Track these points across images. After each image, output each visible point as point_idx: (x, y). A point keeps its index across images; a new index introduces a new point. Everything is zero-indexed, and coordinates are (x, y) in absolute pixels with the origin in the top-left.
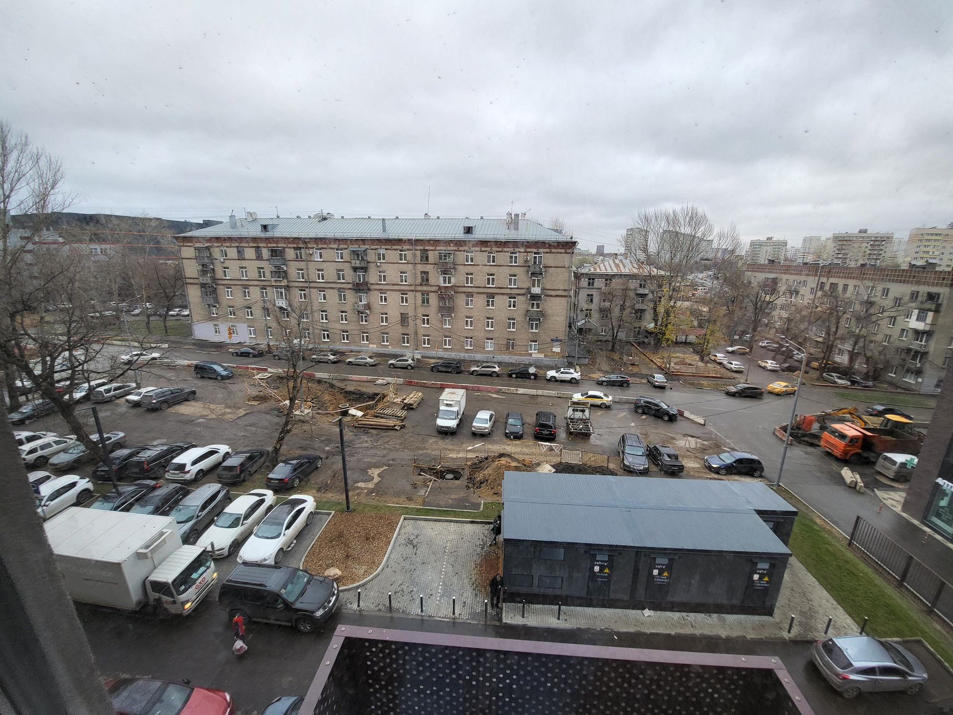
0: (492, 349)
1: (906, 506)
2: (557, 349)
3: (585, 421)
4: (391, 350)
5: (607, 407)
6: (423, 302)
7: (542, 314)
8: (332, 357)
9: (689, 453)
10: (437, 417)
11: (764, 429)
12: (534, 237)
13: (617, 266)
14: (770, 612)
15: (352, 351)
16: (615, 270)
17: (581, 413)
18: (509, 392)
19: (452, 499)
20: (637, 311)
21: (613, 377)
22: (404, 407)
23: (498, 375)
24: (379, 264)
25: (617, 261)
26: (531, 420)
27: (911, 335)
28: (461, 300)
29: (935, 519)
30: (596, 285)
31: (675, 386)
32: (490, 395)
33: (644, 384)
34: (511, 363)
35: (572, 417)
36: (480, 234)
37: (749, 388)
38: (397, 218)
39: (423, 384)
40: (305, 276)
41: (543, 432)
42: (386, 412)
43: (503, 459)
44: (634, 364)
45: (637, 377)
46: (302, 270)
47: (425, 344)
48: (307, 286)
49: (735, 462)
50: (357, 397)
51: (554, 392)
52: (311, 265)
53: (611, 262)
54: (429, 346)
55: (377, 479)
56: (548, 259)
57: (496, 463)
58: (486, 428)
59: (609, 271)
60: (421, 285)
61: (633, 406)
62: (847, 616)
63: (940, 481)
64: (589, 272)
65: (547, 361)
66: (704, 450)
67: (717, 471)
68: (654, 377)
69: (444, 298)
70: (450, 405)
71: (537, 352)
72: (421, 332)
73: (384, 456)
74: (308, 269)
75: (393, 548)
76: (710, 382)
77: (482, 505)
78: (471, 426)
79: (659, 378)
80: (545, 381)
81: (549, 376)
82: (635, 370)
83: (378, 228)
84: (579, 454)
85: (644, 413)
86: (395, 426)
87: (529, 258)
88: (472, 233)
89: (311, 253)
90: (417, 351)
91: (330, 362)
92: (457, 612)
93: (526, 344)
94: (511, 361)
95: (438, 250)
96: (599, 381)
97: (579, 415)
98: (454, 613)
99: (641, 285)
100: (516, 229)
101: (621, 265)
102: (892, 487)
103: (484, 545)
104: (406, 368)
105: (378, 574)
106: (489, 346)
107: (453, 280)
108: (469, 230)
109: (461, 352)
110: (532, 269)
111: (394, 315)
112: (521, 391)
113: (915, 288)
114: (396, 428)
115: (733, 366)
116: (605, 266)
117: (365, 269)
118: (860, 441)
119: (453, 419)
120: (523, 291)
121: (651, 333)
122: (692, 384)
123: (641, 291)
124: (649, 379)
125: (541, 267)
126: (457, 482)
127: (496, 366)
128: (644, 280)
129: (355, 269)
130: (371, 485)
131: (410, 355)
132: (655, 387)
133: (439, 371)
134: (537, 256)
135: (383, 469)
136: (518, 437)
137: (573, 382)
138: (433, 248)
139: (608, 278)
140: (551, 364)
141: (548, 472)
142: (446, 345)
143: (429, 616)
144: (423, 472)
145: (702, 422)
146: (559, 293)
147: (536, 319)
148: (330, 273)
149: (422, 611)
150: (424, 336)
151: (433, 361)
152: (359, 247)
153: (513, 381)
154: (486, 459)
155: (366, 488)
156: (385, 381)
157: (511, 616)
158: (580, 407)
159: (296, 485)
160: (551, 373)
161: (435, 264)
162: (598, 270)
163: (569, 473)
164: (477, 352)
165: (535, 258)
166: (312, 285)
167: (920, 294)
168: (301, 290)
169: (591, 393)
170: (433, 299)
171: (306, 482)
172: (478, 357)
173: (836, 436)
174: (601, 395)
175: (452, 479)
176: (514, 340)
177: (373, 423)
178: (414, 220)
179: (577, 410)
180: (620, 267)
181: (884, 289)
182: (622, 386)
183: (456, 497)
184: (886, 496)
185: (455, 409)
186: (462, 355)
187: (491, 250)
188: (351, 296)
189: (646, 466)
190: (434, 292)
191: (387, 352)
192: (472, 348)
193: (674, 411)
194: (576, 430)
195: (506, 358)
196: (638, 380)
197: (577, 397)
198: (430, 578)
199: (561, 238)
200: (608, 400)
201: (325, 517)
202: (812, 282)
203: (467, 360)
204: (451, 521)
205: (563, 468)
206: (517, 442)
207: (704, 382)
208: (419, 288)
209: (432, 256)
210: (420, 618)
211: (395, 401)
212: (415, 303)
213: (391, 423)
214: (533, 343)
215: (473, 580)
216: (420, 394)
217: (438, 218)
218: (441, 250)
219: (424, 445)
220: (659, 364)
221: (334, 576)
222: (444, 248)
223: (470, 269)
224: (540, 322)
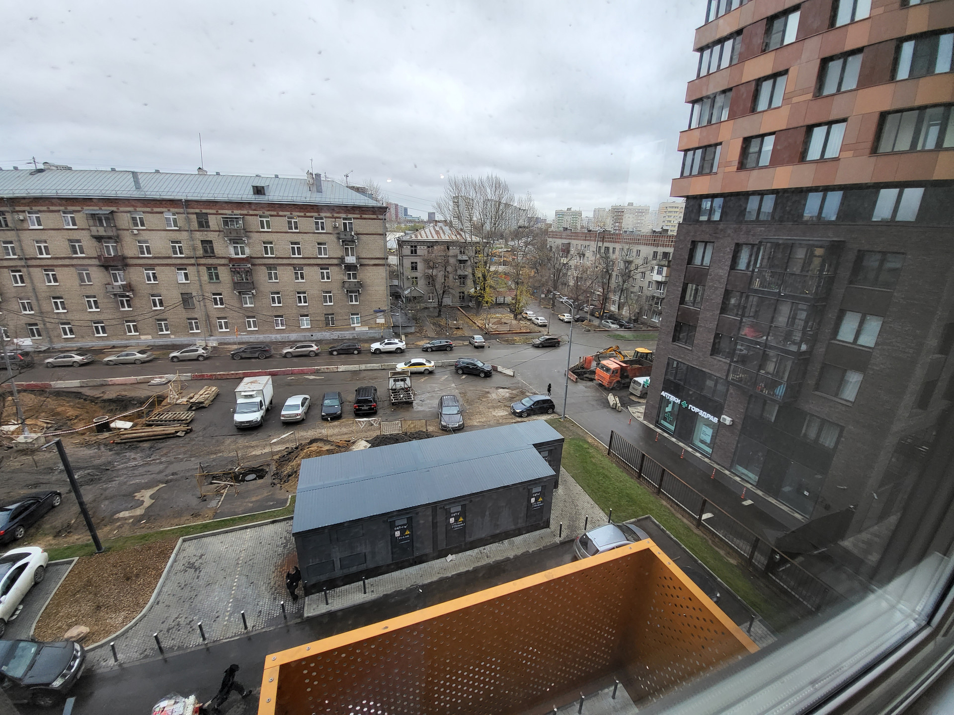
0: (310, 327)
1: (646, 416)
2: (381, 321)
3: (406, 390)
4: (174, 339)
5: (431, 373)
6: (211, 278)
7: (360, 284)
8: (78, 358)
9: (500, 404)
10: (234, 412)
11: (559, 372)
12: (341, 200)
13: (437, 232)
14: (547, 525)
15: (114, 347)
16: (436, 237)
17: (402, 383)
18: (328, 371)
19: (252, 502)
20: (460, 277)
21: (437, 343)
22: (191, 407)
23: (317, 355)
24: (136, 232)
25: (437, 228)
26: (351, 397)
27: (654, 286)
28: (261, 275)
29: (663, 422)
30: (419, 252)
31: (493, 344)
32: (306, 377)
33: (467, 345)
34: (333, 339)
35: (394, 388)
36: (274, 195)
37: (549, 339)
38: (157, 172)
39: (219, 377)
40: (18, 251)
41: (363, 408)
42: (163, 417)
43: (314, 444)
44: (459, 328)
45: (461, 340)
46: (11, 242)
47: (221, 328)
48: (24, 264)
49: (533, 405)
50: (120, 404)
51: (378, 365)
52: (25, 236)
53: (432, 229)
54: (228, 330)
55: (148, 502)
56: (359, 225)
57: (305, 451)
58: (297, 415)
59: (430, 238)
60: (204, 257)
61: (453, 368)
62: (601, 511)
63: (663, 394)
64: (411, 240)
65: (373, 333)
66: (512, 399)
67: (520, 415)
68: (474, 339)
69: (239, 273)
70: (251, 396)
71: (360, 325)
72: (214, 314)
73: (160, 472)
74: (20, 241)
75: (166, 579)
76: (522, 337)
77: (289, 500)
78: (280, 415)
79: (479, 339)
80: (370, 355)
81: (373, 349)
82: (459, 333)
83: (128, 184)
84: (398, 424)
85: (463, 373)
86: (177, 432)
87: (337, 224)
88: (264, 194)
89: (22, 218)
90: (212, 338)
92: (250, 624)
93: (347, 317)
94: (333, 337)
95: (221, 214)
96: (424, 348)
97: (400, 384)
98: (246, 628)
99: (461, 252)
100: (319, 191)
101: (441, 232)
102: (639, 402)
103: (287, 543)
104: (197, 360)
105: (145, 616)
106: (305, 324)
107: (247, 251)
108: (259, 191)
109: (271, 333)
110: (342, 236)
111: (173, 296)
112: (342, 368)
113: (655, 249)
114: (178, 434)
115: (539, 321)
116: (426, 234)
117: (117, 239)
118: (619, 371)
119: (255, 412)
120: (335, 262)
121: (472, 297)
122: (507, 341)
123: (461, 257)
124: (471, 342)
125: (353, 233)
126: (260, 481)
127: (313, 345)
128: (463, 246)
129: (99, 239)
130: (139, 512)
131: (201, 344)
132: (476, 347)
133: (242, 358)
134: (347, 222)
135: (157, 488)
136: (336, 417)
137: (399, 352)
138: (214, 211)
139: (431, 245)
140: (377, 336)
141: (364, 448)
142: (250, 327)
143: (214, 642)
144: (217, 480)
145: (512, 374)
146: (377, 262)
147: (355, 290)
148: (59, 245)
149: (204, 639)
150: (219, 318)
151: (235, 347)
152: (101, 209)
153: (336, 358)
154: (296, 448)
155: (131, 517)
156: (164, 379)
157: (314, 607)
158: (400, 377)
159: (19, 536)
160: (375, 346)
161: (219, 231)
162: (419, 237)
163: (386, 445)
164: (293, 331)
165: (345, 224)
166: (31, 263)
167: (659, 254)
168: (13, 271)
169: (414, 361)
170: (224, 274)
171: (37, 529)
172: (293, 336)
173: (604, 370)
174: (423, 361)
175: (255, 479)
176: (333, 314)
177: (143, 434)
178: (183, 176)
179: (398, 380)
180: (440, 234)
181: (637, 250)
182: (446, 350)
183: (258, 498)
184: (634, 410)
185: (257, 400)
186: (274, 337)
187: (292, 214)
188: (98, 276)
189: (461, 423)
190: (224, 265)
191: (169, 343)
192: (284, 328)
193: (488, 367)
194: (398, 399)
195: (327, 335)
196: (461, 342)
197: (401, 366)
198: (217, 598)
199: (371, 203)
200: (429, 366)
201: (64, 567)
202: (593, 245)
203: (280, 342)
204: (246, 528)
205: (379, 442)
206: (336, 423)
207: (517, 338)
208: (203, 261)
209: (214, 221)
210: (203, 647)
211: (179, 402)
212: (200, 280)
213: (170, 430)
214: (355, 316)
215: (272, 583)
216: (214, 388)
218: (226, 214)
219: (218, 448)
220: (480, 326)
221: (79, 635)
222: (229, 212)
223: (267, 237)
224: (359, 294)
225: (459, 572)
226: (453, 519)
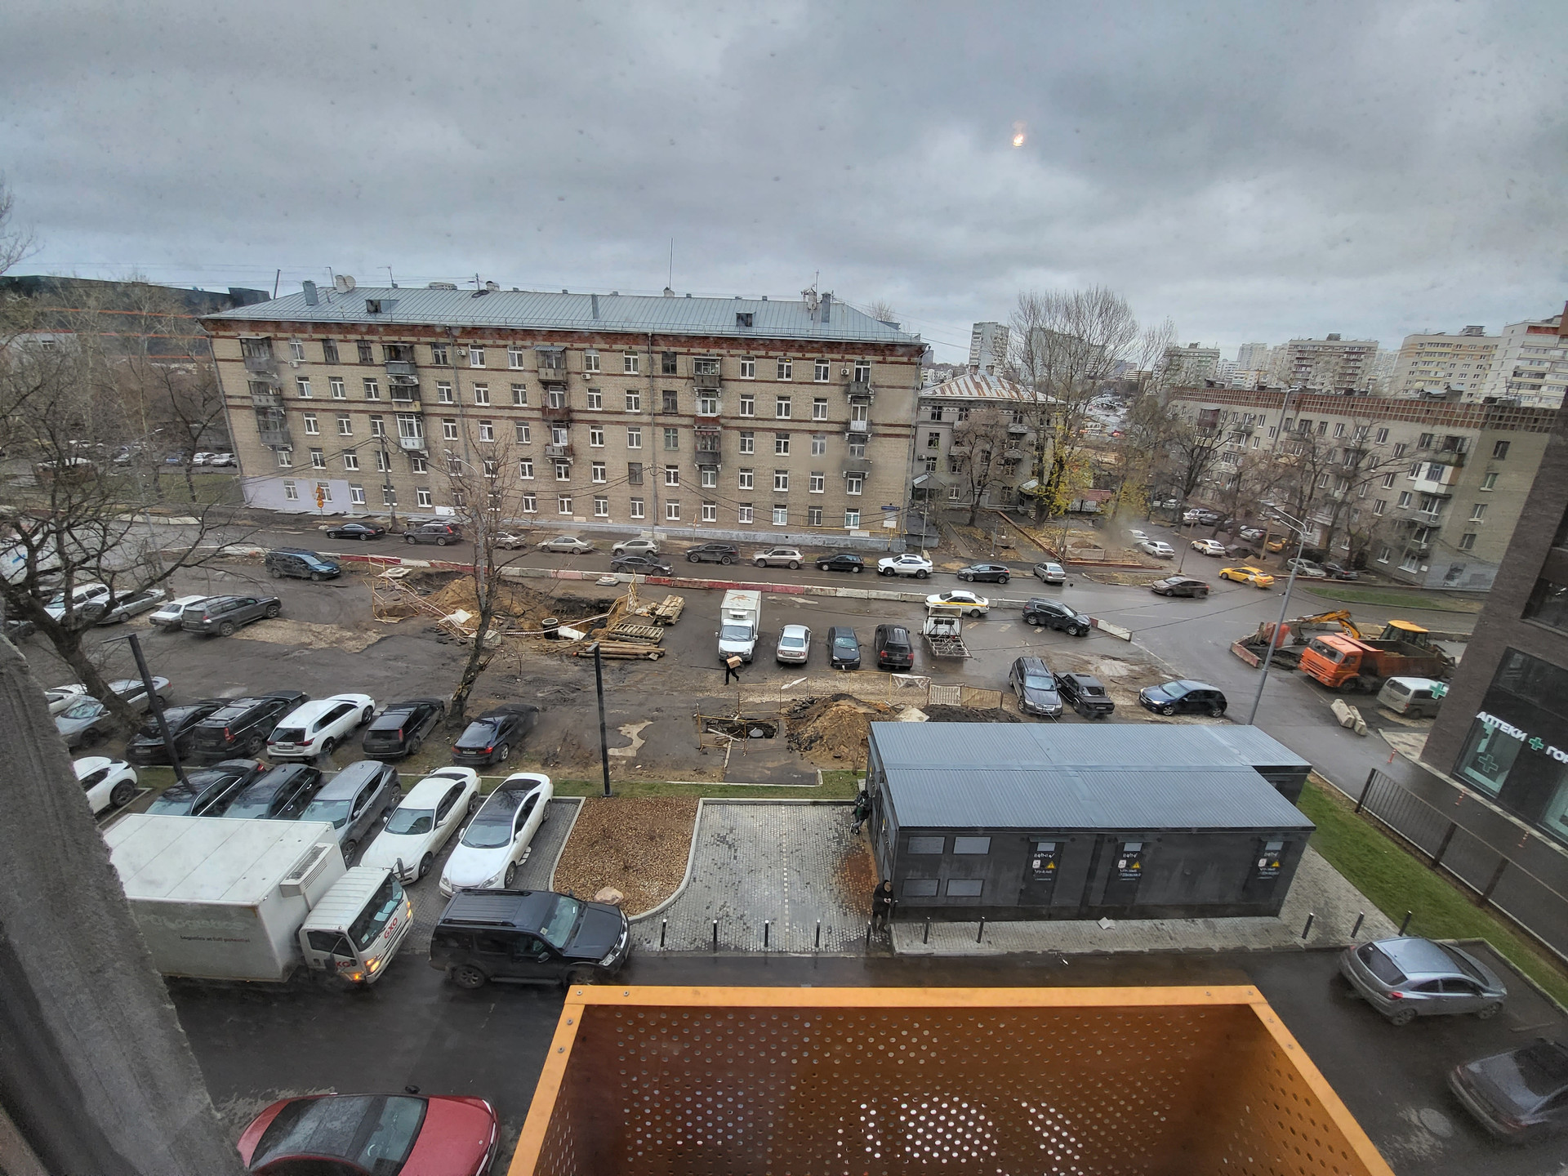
0: (784, 524)
1: (1425, 755)
2: (891, 524)
3: (955, 639)
4: (614, 525)
5: (979, 616)
6: (668, 444)
7: (867, 464)
8: (511, 539)
9: (1114, 685)
10: (719, 637)
11: (1215, 644)
12: (857, 334)
13: (978, 386)
14: (1275, 913)
16: (975, 394)
17: (947, 627)
18: (823, 593)
19: (768, 769)
20: (1007, 462)
21: (984, 568)
22: (656, 622)
23: (799, 567)
24: (588, 377)
25: (977, 379)
26: (869, 637)
27: (1415, 500)
28: (732, 440)
29: (1470, 771)
30: (944, 418)
31: (1076, 581)
32: (793, 599)
33: (1028, 578)
34: (816, 546)
35: (933, 633)
36: (763, 328)
37: (1187, 583)
38: (616, 294)
39: (679, 584)
40: (454, 395)
41: (894, 658)
42: (629, 630)
43: (841, 702)
44: (1007, 548)
45: (1017, 568)
46: (448, 384)
47: (670, 515)
48: (459, 412)
49: (1186, 696)
50: (570, 608)
51: (896, 594)
52: (464, 376)
53: (968, 379)
54: (678, 519)
55: (638, 743)
56: (880, 373)
57: (834, 709)
58: (801, 654)
59: (966, 394)
60: (664, 414)
61: (1020, 614)
62: (1377, 911)
63: (1482, 716)
64: (934, 396)
65: (876, 543)
66: (1134, 679)
67: (1160, 710)
68: (1045, 568)
69: (703, 438)
70: (741, 617)
71: (857, 528)
72: (664, 494)
73: (641, 704)
74: (458, 382)
75: (696, 850)
76: (1127, 574)
77: (820, 777)
78: (775, 650)
79: (1053, 569)
80: (875, 575)
81: (883, 568)
82: (1011, 555)
83: (583, 311)
84: (956, 691)
85: (1038, 624)
86: (649, 654)
87: (847, 370)
88: (751, 326)
89: (464, 353)
90: (657, 527)
91: (507, 547)
92: (822, 943)
93: (840, 514)
94: (816, 542)
95: (693, 354)
96: (962, 575)
97: (943, 629)
98: (817, 945)
99: (1015, 418)
100: (826, 320)
101: (983, 385)
102: (1403, 725)
103: (841, 836)
105: (683, 893)
106: (780, 519)
107: (719, 407)
108: (745, 319)
109: (732, 528)
110: (853, 389)
111: (617, 468)
112: (842, 592)
113: (1427, 429)
114: (650, 656)
115: (1157, 550)
116: (958, 386)
117: (564, 385)
118: (1358, 661)
119: (746, 640)
120: (836, 428)
121: (1030, 498)
122: (1101, 578)
123: (1016, 428)
124: (1038, 572)
125: (868, 385)
126: (769, 741)
127: (796, 552)
128: (1019, 411)
129: (546, 384)
130: (630, 752)
131: (651, 536)
132: (1047, 582)
133: (700, 561)
134: (862, 367)
135: (643, 726)
136: (853, 666)
137: (920, 576)
138: (685, 350)
139: (965, 406)
140: (881, 547)
141: (917, 720)
142: (707, 516)
143: (779, 952)
144: (712, 728)
145: (1127, 636)
146: (898, 431)
147: (858, 475)
148: (500, 391)
149: (766, 945)
150: (669, 501)
151: (686, 544)
152: (552, 345)
153: (825, 576)
154: (812, 703)
155: (623, 758)
156: (613, 579)
157: (907, 942)
158: (944, 617)
159: (504, 758)
160: (886, 563)
161: (688, 378)
162: (948, 393)
163: (949, 721)
164: (760, 528)
165: (858, 370)
166: (471, 411)
167: (1435, 439)
168: (446, 421)
169: (956, 594)
170: (685, 438)
171: (520, 751)
172: (761, 536)
173: (1324, 654)
174: (973, 597)
175: (761, 737)
176: (821, 508)
177: (610, 649)
178: (646, 300)
179: (941, 622)
180: (982, 389)
181: (1381, 429)
182: (998, 582)
183: (776, 764)
184: (1396, 739)
185: (749, 623)
186: (736, 534)
187: (785, 355)
188: (538, 433)
189: (1059, 707)
190: (686, 426)
191: (605, 530)
192: (751, 522)
193: (1083, 620)
194: (944, 652)
195: (808, 538)
196: (1019, 571)
197: (934, 600)
198: (767, 893)
200: (983, 603)
201: (571, 807)
202: (1273, 416)
203: (742, 542)
204: (780, 804)
205: (938, 714)
206: (853, 675)
207: (1119, 575)
208: (661, 419)
209: (684, 365)
210: (763, 955)
211: (638, 612)
212: (654, 446)
213: (641, 648)
214: (852, 514)
215: (836, 891)
216: (680, 600)
217: (689, 296)
218: (699, 354)
219: (703, 684)
220: (1047, 547)
221: (613, 900)
222: (704, 351)
223: (748, 389)
224: (864, 478)
225: (1126, 949)
226: (1125, 862)
